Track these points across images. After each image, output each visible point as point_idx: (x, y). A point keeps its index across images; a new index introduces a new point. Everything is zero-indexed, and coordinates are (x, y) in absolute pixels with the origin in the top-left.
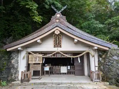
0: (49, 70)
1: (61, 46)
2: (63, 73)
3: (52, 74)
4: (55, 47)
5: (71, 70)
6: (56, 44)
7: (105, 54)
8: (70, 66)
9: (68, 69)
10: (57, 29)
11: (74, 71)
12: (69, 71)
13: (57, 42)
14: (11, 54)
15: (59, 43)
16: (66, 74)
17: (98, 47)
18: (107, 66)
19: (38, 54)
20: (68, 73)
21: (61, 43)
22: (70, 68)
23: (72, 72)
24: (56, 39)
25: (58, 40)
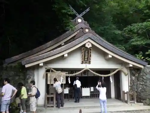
0: (68, 93)
1: (90, 62)
2: (85, 97)
3: (71, 98)
4: (82, 63)
5: (94, 92)
6: (84, 60)
7: (138, 72)
8: (93, 87)
9: (91, 91)
10: (89, 42)
11: (98, 93)
12: (92, 93)
13: (86, 57)
14: (27, 71)
15: (88, 58)
16: (89, 97)
17: (133, 65)
18: (141, 86)
19: (60, 71)
20: (91, 97)
21: (90, 59)
22: (94, 90)
23: (96, 94)
24: (85, 54)
25: (87, 54)
